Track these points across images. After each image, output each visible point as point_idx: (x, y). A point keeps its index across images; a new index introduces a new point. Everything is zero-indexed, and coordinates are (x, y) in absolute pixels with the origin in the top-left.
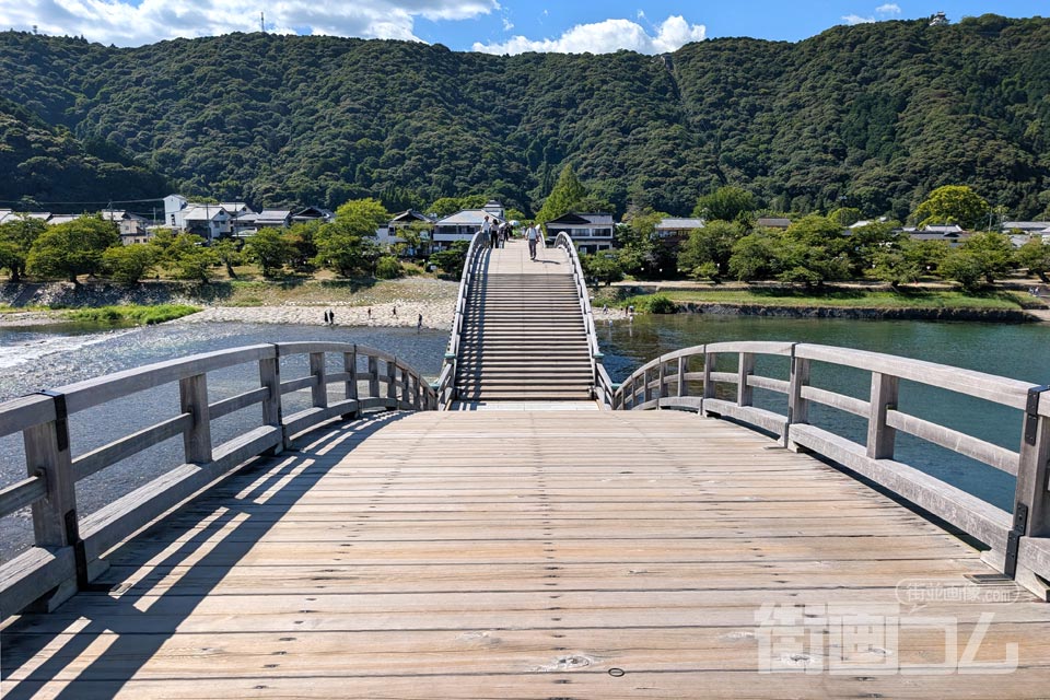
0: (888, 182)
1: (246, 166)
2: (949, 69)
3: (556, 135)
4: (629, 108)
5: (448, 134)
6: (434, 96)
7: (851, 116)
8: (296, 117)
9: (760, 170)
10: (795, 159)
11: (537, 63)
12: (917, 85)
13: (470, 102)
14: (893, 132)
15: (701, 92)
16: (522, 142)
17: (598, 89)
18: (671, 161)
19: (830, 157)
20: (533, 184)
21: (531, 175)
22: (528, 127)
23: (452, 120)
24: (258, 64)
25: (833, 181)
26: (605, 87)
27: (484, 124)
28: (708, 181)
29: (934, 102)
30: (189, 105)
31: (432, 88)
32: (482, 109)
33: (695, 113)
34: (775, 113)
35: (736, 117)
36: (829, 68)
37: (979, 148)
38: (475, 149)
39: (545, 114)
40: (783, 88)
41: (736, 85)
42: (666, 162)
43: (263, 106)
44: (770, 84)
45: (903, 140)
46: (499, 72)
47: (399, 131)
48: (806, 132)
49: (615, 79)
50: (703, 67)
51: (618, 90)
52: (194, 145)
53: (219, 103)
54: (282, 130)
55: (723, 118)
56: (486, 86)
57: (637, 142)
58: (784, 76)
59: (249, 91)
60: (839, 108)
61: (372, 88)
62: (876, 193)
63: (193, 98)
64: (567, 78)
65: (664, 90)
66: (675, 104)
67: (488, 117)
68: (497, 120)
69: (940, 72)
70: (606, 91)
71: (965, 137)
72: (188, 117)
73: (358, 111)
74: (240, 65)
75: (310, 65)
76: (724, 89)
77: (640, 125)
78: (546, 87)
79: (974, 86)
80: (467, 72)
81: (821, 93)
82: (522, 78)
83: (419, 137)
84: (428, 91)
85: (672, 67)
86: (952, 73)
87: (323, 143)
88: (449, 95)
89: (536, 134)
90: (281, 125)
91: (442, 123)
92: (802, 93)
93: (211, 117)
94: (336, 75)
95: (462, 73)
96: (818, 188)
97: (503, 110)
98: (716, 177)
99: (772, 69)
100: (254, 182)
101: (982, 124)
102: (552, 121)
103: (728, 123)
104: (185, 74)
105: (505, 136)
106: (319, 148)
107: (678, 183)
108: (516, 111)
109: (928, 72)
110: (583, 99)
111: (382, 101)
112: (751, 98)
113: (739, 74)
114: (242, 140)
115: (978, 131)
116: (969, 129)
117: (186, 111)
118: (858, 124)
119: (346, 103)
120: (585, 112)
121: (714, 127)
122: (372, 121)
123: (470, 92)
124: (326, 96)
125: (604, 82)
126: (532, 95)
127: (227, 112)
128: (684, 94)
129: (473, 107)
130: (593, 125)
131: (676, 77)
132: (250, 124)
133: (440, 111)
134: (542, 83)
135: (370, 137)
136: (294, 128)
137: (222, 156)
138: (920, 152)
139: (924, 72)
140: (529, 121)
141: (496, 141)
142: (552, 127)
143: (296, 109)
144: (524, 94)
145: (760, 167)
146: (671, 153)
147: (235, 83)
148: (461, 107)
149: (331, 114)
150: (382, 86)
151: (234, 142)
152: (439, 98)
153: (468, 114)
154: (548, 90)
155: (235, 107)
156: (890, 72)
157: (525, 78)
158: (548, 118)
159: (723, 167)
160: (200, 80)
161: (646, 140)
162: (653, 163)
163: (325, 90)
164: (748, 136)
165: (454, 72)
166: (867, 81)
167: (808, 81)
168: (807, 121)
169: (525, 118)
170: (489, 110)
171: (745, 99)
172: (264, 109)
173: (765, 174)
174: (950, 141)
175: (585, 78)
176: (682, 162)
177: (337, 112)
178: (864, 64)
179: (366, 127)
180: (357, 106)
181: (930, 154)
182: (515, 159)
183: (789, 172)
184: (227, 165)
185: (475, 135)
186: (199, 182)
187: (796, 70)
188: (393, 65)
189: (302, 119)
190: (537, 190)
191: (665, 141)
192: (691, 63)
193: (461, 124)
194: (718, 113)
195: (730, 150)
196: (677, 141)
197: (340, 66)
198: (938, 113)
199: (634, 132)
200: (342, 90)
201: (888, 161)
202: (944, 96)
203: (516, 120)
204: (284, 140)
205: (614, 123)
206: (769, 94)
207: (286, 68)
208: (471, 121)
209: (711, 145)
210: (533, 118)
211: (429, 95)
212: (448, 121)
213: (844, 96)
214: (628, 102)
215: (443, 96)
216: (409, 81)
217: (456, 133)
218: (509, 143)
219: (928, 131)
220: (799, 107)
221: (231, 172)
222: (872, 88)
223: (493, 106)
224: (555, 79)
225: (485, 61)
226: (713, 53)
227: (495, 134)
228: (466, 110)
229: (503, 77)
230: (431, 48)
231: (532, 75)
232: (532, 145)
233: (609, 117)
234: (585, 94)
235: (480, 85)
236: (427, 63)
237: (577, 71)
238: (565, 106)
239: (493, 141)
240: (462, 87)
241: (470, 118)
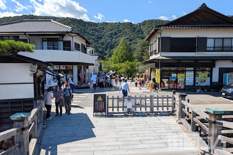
3: (112, 42)
4: (131, 35)
11: (106, 25)
13: (89, 33)
15: (149, 32)
16: (103, 44)
20: (106, 54)
21: (105, 52)
22: (104, 40)
26: (124, 30)
27: (92, 39)
31: (78, 29)
32: (92, 35)
39: (109, 36)
46: (96, 26)
49: (127, 28)
50: (149, 26)
51: (128, 31)
56: (93, 30)
57: (134, 43)
64: (114, 28)
65: (139, 31)
66: (143, 35)
67: (93, 37)
68: (96, 38)
70: (125, 31)
77: (134, 39)
80: (88, 26)
82: (102, 28)
85: (141, 26)
88: (83, 31)
89: (106, 42)
95: (87, 26)
97: (97, 36)
102: (111, 38)
105: (98, 42)
108: (101, 36)
110: (119, 33)
120: (119, 36)
123: (89, 31)
125: (124, 29)
126: (105, 32)
128: (144, 32)
129: (90, 35)
131: (142, 29)
134: (108, 29)
140: (104, 38)
142: (111, 40)
144: (103, 32)
148: (86, 34)
153: (88, 36)
154: (109, 31)
158: (110, 38)
161: (136, 43)
165: (84, 26)
169: (103, 38)
170: (94, 35)
182: (101, 48)
188: (67, 23)
190: (107, 56)
192: (145, 25)
199: (133, 41)
203: (101, 38)
205: (127, 39)
208: (89, 38)
210: (106, 38)
214: (131, 34)
215: (81, 31)
218: (99, 44)
224: (111, 28)
225: (93, 23)
226: (151, 23)
227: (95, 41)
228: (87, 35)
229: (97, 28)
230: (78, 20)
231: (105, 27)
232: (105, 44)
233: (126, 37)
234: (119, 32)
235: (91, 29)
236: (77, 23)
237: (117, 26)
238: (114, 35)
239: (95, 43)
240: (86, 30)
241: (88, 37)
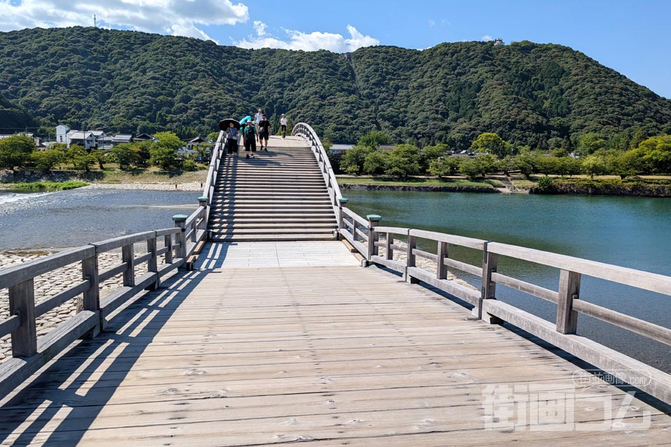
0: (470, 131)
1: (84, 110)
2: (504, 70)
4: (326, 84)
5: (215, 95)
6: (207, 72)
7: (452, 93)
8: (117, 81)
9: (401, 123)
10: (420, 117)
11: (271, 55)
12: (487, 78)
13: (229, 76)
14: (474, 104)
15: (367, 76)
16: (261, 102)
17: (307, 72)
18: (350, 116)
19: (439, 116)
22: (265, 92)
23: (218, 87)
24: (92, 46)
25: (441, 130)
26: (311, 71)
27: (237, 90)
28: (371, 129)
29: (496, 88)
30: (45, 70)
31: (205, 67)
32: (236, 80)
33: (364, 89)
34: (410, 90)
35: (387, 92)
36: (440, 66)
37: (518, 114)
38: (231, 104)
39: (275, 85)
40: (414, 76)
41: (387, 73)
42: (347, 117)
43: (95, 73)
44: (407, 73)
45: (479, 108)
46: (247, 59)
47: (184, 92)
48: (426, 102)
49: (318, 66)
50: (369, 62)
51: (319, 74)
52: (47, 96)
53: (65, 70)
54: (108, 88)
55: (380, 92)
56: (239, 67)
57: (330, 104)
58: (415, 70)
59: (86, 63)
60: (445, 89)
61: (167, 65)
62: (464, 137)
63: (48, 66)
64: (289, 64)
66: (353, 83)
67: (240, 86)
68: (245, 88)
69: (499, 71)
70: (312, 73)
71: (511, 108)
72: (44, 78)
73: (158, 79)
74: (80, 47)
75: (126, 49)
76: (380, 75)
77: (332, 95)
78: (277, 69)
79: (517, 80)
80: (227, 58)
81: (435, 80)
82: (261, 63)
83: (197, 96)
84: (203, 68)
85: (351, 61)
86: (505, 72)
87: (135, 98)
88: (216, 71)
89: (269, 97)
90: (107, 85)
91: (212, 89)
92: (425, 79)
93: (60, 79)
94: (143, 57)
95: (224, 58)
96: (433, 134)
97: (249, 82)
98: (375, 126)
99: (408, 65)
100: (89, 120)
101: (520, 101)
102: (279, 90)
103: (382, 95)
104: (43, 51)
105: (250, 97)
106: (133, 100)
107: (353, 129)
108: (256, 83)
109: (493, 71)
110: (298, 78)
111: (173, 73)
112: (396, 81)
113: (389, 67)
114: (80, 93)
115: (518, 105)
116: (513, 103)
117: (42, 74)
118: (456, 98)
119: (150, 74)
120: (299, 85)
121: (375, 97)
122: (167, 85)
123: (229, 70)
124: (137, 69)
125: (311, 68)
126: (267, 74)
127: (72, 76)
128: (358, 77)
129: (232, 80)
130: (304, 93)
131: (354, 67)
132: (87, 84)
133: (210, 80)
134: (273, 67)
135: (165, 95)
136: (116, 87)
137: (67, 104)
138: (487, 115)
139: (490, 71)
140: (265, 89)
141: (245, 100)
142: (280, 93)
143: (117, 76)
144: (262, 73)
145: (402, 121)
146: (349, 112)
147: (76, 58)
148: (223, 79)
149: (141, 80)
150: (174, 64)
151: (76, 95)
152: (210, 73)
153: (228, 83)
154: (277, 72)
155: (76, 73)
156: (472, 70)
157: (264, 63)
158: (277, 88)
159: (380, 121)
160: (53, 55)
161: (335, 103)
162: (339, 117)
163: (136, 65)
164: (394, 103)
165: (219, 58)
166: (460, 74)
167: (428, 73)
168: (427, 96)
169: (263, 87)
170: (241, 81)
171: (392, 82)
172: (96, 75)
173: (403, 125)
174: (503, 109)
175: (299, 65)
176: (355, 117)
177: (144, 79)
178: (458, 65)
179: (163, 89)
180: (157, 75)
181: (493, 116)
183: (417, 124)
184: (71, 109)
185: (231, 96)
186: (51, 119)
187: (422, 66)
188: (181, 52)
189: (121, 82)
191: (346, 104)
192: (362, 60)
193: (222, 89)
194: (377, 89)
195: (384, 111)
196: (353, 105)
197: (146, 51)
198: (497, 94)
199: (328, 98)
200: (148, 65)
201: (470, 119)
202: (501, 85)
203: (257, 88)
204: (109, 95)
205: (316, 93)
206: (407, 79)
207: (110, 50)
208: (229, 88)
209: (373, 108)
210: (268, 88)
211: (203, 71)
212: (215, 87)
213: (448, 82)
214: (325, 81)
215: (212, 72)
216: (191, 62)
217: (220, 94)
218: (253, 102)
219: (492, 104)
220: (423, 88)
221: (73, 113)
222: (463, 79)
223: (243, 80)
224: (282, 65)
225: (238, 51)
226: (375, 54)
227: (245, 96)
228: (226, 81)
229: (249, 62)
230: (205, 42)
231: (267, 62)
232: (267, 103)
233: (314, 89)
234: (299, 75)
235: (235, 66)
236: (203, 51)
237: (295, 61)
238: (287, 81)
239: (243, 100)
240: (224, 67)
241: (229, 86)
